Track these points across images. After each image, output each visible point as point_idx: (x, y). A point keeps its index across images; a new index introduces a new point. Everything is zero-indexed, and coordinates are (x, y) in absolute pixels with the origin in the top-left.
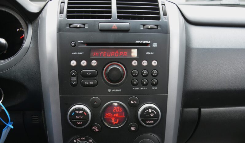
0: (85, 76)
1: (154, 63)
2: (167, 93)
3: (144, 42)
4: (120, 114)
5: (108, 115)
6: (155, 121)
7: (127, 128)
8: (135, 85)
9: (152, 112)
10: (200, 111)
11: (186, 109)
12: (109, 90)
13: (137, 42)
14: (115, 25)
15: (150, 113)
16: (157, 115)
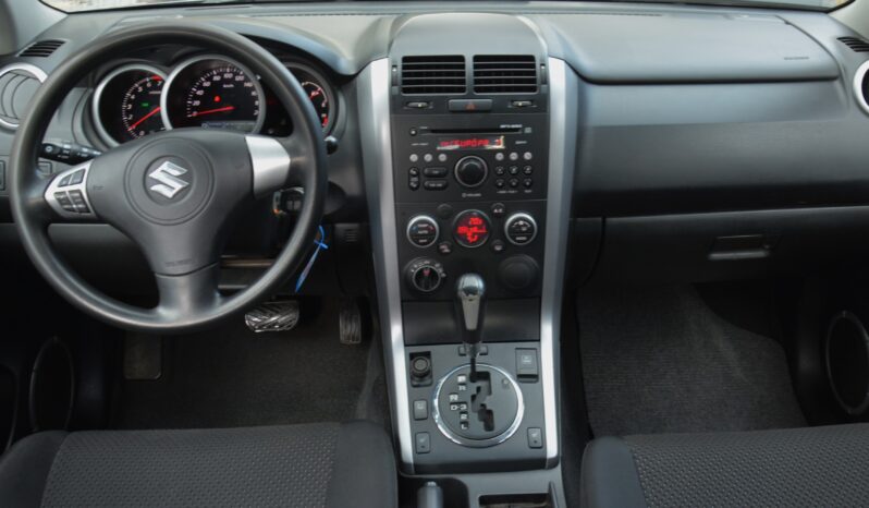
0: (431, 176)
1: (528, 156)
2: (545, 197)
3: (513, 126)
4: (480, 227)
5: (461, 230)
6: (529, 238)
7: (489, 246)
8: (501, 188)
9: (524, 225)
10: (604, 222)
11: (580, 219)
12: (464, 195)
13: (503, 126)
14: (471, 103)
15: (519, 226)
16: (531, 229)
